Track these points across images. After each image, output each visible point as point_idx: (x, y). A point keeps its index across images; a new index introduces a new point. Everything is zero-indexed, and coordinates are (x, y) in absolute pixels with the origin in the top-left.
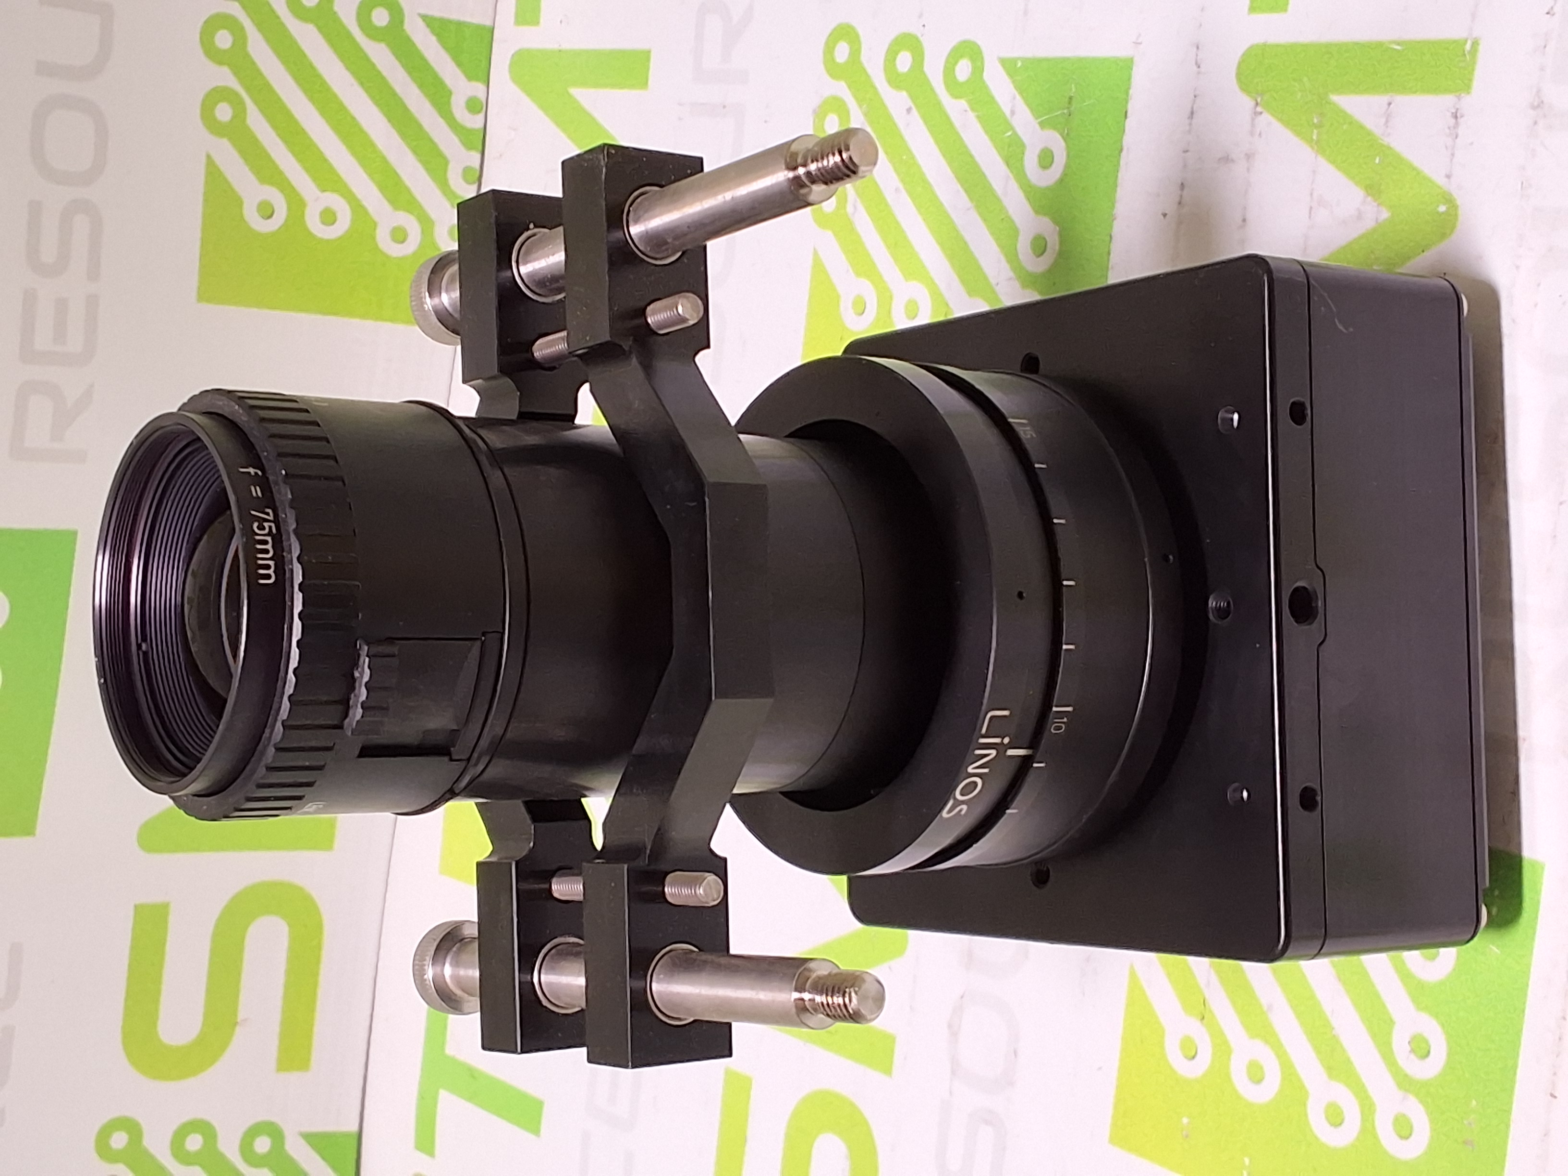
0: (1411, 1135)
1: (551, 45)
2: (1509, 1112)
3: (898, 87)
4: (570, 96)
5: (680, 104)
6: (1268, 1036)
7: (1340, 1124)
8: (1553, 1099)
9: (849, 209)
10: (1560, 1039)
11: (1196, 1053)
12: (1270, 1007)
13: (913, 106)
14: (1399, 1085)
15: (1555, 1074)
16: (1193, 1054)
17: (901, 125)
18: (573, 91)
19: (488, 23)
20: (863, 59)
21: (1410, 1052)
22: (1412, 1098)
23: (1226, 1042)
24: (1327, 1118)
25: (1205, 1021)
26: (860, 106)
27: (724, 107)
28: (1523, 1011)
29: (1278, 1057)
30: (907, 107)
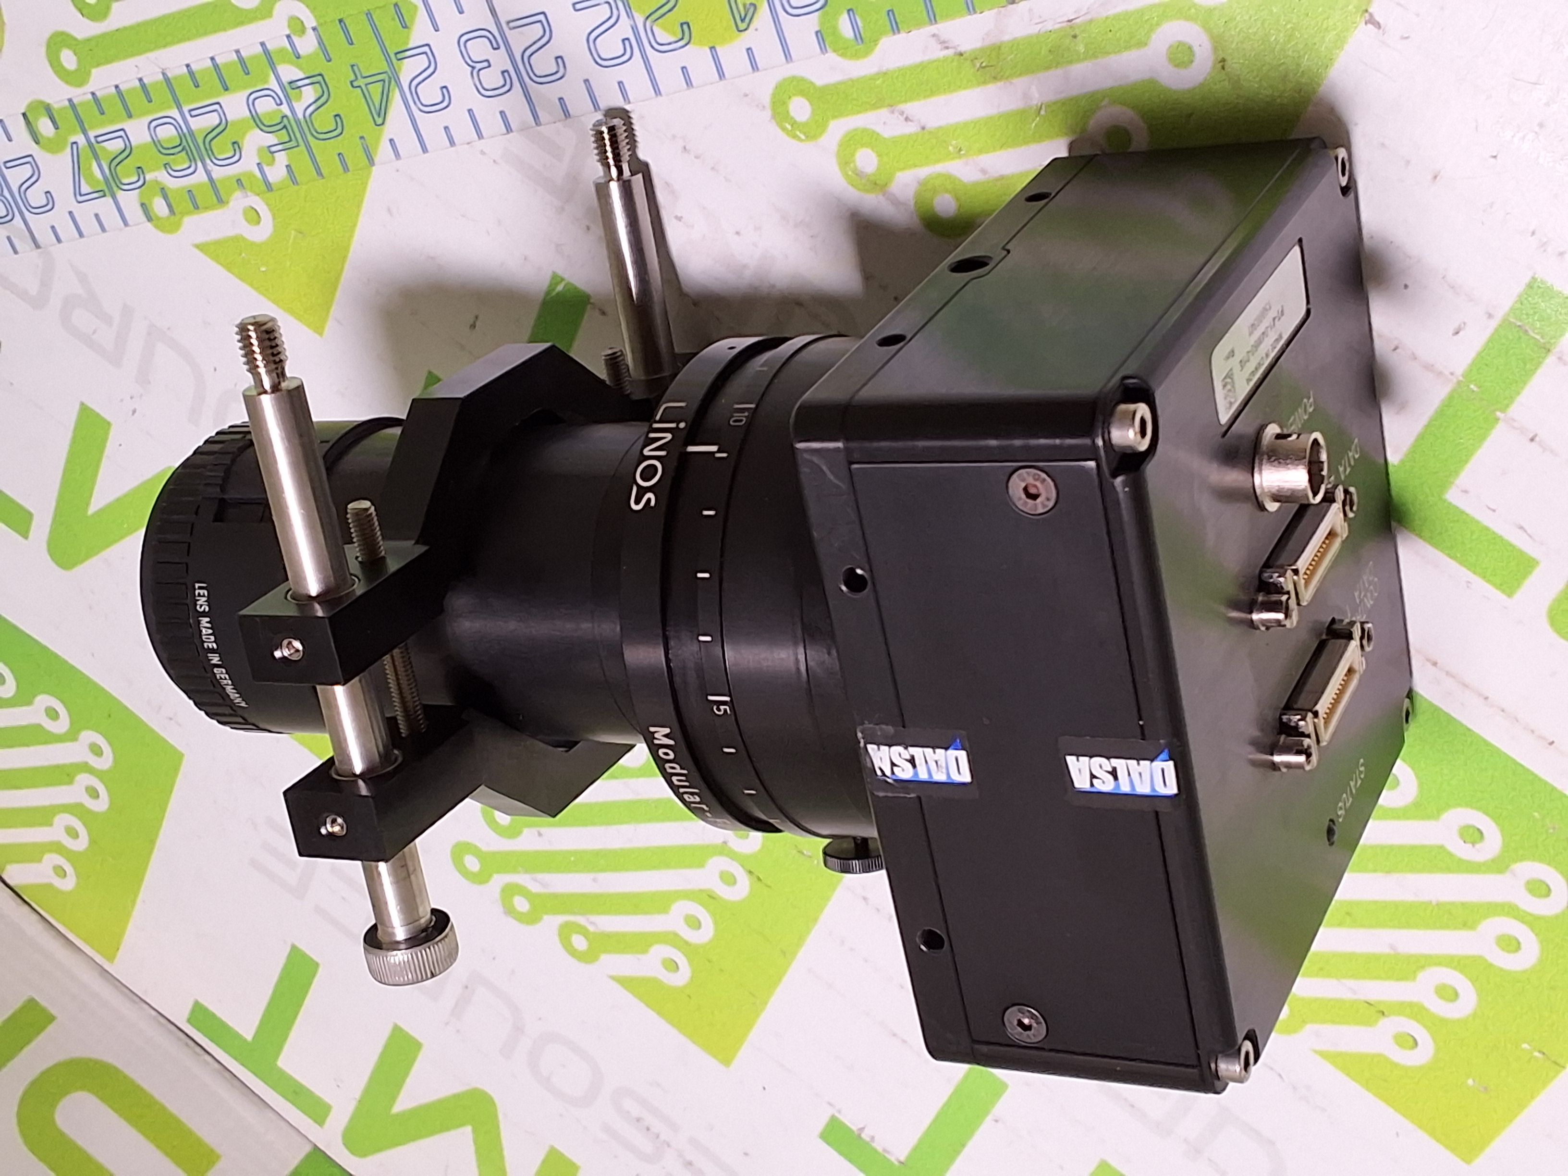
0: (1548, 886)
1: (351, 1107)
2: (1554, 789)
3: (520, 833)
4: (397, 1115)
5: (447, 1024)
6: (1420, 962)
7: (1519, 943)
8: (1554, 745)
9: (591, 929)
10: (1503, 711)
11: (1412, 1037)
12: (1392, 947)
13: (538, 829)
14: (1500, 871)
15: (1533, 731)
16: (1411, 1040)
17: (548, 847)
18: (396, 1109)
19: (308, 1148)
20: (484, 848)
21: (1473, 846)
22: (1516, 866)
23: (1411, 1005)
24: (1509, 952)
25: (1386, 1013)
26: (519, 872)
27: (467, 987)
28: (1469, 730)
29: (1439, 964)
30: (536, 833)
